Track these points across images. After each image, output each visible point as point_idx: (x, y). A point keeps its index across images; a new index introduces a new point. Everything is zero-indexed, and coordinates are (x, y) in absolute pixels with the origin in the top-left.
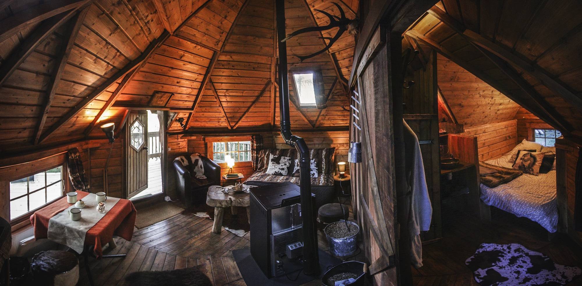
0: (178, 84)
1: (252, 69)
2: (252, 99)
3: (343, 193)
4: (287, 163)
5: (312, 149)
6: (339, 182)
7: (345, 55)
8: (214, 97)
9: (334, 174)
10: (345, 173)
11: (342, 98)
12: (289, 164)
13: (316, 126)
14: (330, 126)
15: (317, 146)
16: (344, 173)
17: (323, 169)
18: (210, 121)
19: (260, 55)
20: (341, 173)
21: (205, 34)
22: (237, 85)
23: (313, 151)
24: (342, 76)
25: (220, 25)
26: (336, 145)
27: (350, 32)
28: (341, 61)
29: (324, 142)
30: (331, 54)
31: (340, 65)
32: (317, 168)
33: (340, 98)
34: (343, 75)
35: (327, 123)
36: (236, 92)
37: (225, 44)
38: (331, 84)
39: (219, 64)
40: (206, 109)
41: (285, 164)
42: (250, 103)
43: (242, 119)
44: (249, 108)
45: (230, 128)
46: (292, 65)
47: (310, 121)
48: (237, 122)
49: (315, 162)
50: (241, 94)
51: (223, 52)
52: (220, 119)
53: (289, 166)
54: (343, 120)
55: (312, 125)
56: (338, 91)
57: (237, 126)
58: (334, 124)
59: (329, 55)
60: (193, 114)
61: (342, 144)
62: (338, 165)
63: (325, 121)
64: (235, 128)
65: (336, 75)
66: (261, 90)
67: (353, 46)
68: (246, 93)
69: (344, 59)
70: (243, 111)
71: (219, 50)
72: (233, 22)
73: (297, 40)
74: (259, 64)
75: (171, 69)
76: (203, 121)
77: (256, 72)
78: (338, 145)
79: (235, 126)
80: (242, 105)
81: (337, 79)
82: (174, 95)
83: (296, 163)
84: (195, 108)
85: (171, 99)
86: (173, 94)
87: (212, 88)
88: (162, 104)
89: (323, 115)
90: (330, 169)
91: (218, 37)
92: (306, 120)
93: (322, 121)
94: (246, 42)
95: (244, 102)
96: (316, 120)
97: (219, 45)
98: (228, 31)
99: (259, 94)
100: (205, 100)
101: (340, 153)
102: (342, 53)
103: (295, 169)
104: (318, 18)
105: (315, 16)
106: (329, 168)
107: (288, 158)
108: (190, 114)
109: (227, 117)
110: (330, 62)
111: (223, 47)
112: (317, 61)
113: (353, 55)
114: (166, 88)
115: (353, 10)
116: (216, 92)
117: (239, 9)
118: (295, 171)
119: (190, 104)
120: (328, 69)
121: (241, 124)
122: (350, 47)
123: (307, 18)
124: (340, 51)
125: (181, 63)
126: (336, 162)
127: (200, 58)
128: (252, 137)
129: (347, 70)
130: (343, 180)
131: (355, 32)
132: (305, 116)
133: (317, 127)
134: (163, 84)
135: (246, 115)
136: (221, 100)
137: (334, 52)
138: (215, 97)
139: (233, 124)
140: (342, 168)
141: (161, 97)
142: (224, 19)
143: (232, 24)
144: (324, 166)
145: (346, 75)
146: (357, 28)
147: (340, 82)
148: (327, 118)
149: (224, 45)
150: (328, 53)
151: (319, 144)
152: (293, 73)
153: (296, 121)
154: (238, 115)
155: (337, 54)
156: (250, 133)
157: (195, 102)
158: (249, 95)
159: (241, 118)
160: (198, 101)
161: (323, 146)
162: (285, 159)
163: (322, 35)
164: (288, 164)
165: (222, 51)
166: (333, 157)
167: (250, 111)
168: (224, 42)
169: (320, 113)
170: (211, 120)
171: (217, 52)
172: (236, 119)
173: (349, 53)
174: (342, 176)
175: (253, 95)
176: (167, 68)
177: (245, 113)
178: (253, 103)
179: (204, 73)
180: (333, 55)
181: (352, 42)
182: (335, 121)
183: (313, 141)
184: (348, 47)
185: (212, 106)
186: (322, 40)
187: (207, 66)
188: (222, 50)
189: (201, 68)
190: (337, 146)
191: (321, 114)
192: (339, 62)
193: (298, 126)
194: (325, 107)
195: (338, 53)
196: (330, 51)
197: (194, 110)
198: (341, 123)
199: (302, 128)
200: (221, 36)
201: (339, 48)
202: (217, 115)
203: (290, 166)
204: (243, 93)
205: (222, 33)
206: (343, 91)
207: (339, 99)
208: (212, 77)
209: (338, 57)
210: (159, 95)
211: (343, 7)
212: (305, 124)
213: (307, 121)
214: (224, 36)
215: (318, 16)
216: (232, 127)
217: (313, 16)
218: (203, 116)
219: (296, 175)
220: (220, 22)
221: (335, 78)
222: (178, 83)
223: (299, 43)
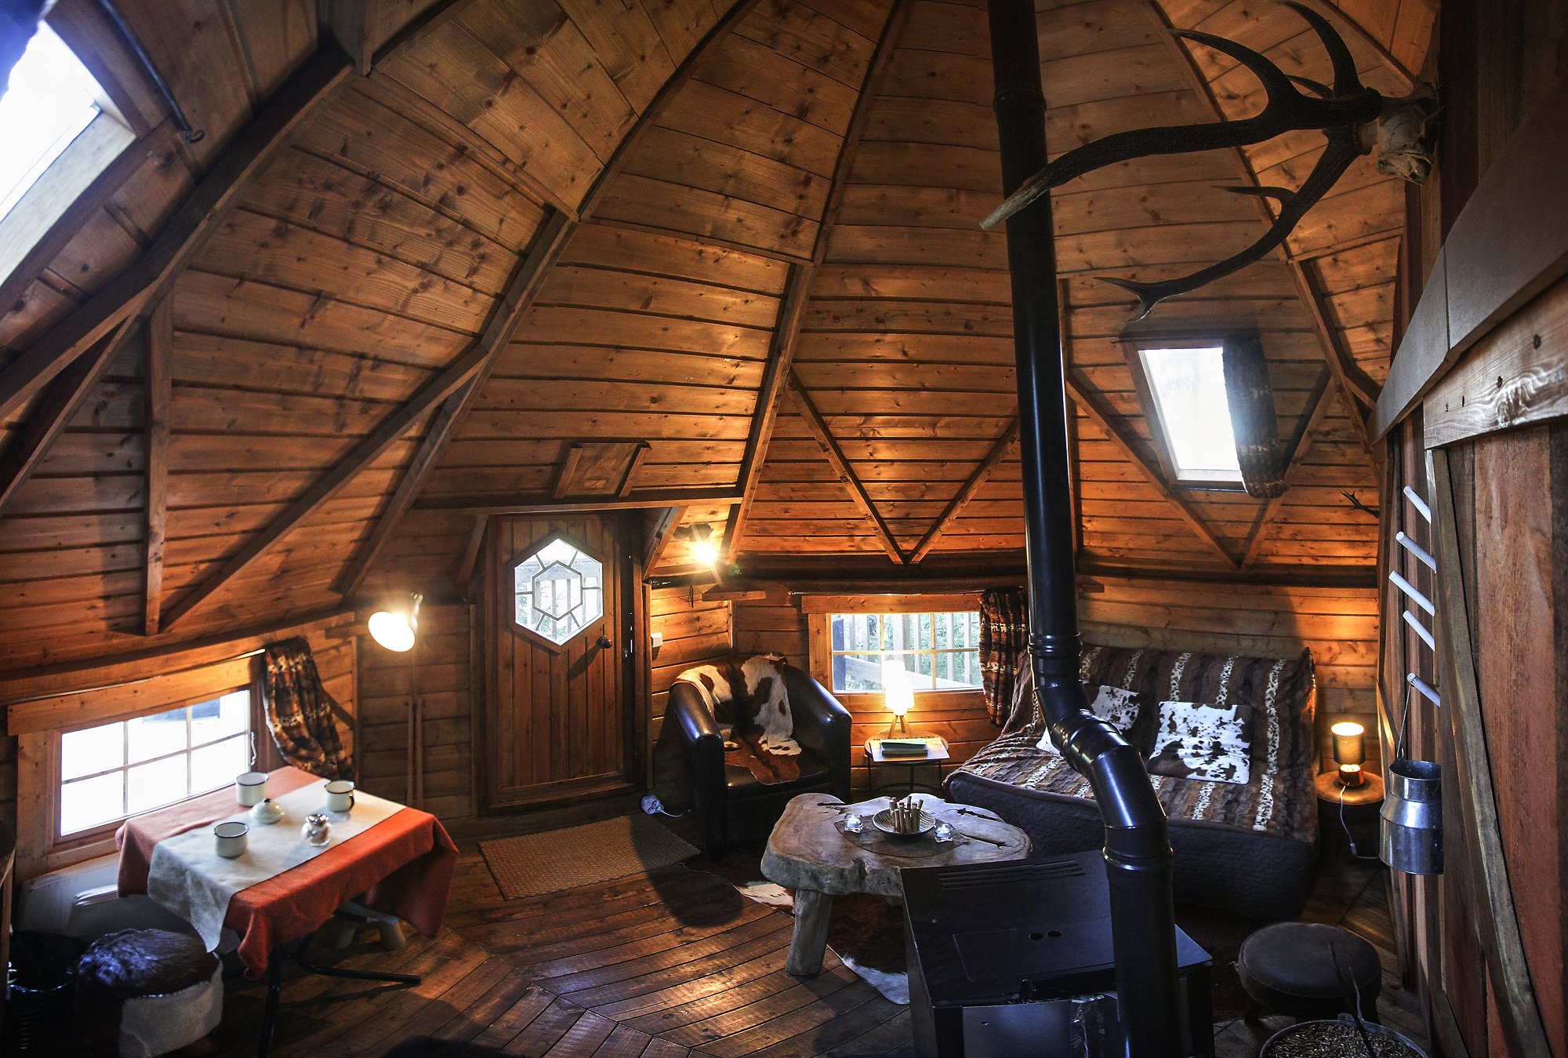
0: (654, 407)
1: (962, 330)
2: (977, 451)
3: (1354, 852)
4: (1124, 712)
5: (1225, 660)
6: (1336, 806)
7: (1360, 270)
8: (815, 444)
9: (1316, 768)
10: (1362, 769)
11: (1352, 453)
12: (1132, 718)
13: (1249, 560)
14: (1302, 566)
15: (1246, 643)
16: (1356, 768)
17: (1271, 749)
18: (818, 533)
19: (987, 270)
20: (1345, 768)
21: (727, 197)
22: (905, 394)
23: (1228, 668)
24: (1348, 363)
25: (780, 147)
26: (1325, 645)
27: (1384, 164)
28: (1346, 298)
29: (1277, 631)
30: (1301, 263)
31: (1341, 314)
32: (1246, 745)
33: (1344, 455)
34: (1356, 360)
35: (1288, 554)
36: (906, 425)
37: (825, 228)
38: (1306, 396)
39: (818, 312)
40: (793, 490)
41: (1116, 719)
42: (972, 467)
43: (943, 527)
44: (968, 483)
45: (896, 559)
46: (1132, 309)
47: (1221, 541)
48: (925, 539)
49: (1240, 721)
50: (927, 432)
51: (824, 262)
52: (856, 528)
53: (1129, 726)
54: (1351, 543)
55: (1231, 556)
56: (1337, 423)
57: (925, 551)
58: (1315, 557)
59: (1291, 269)
60: (747, 511)
61: (1351, 644)
62: (1335, 738)
63: (1278, 544)
64: (917, 559)
65: (1321, 356)
66: (1008, 413)
67: (1395, 232)
68: (948, 426)
69: (1358, 288)
70: (945, 497)
71: (807, 255)
72: (842, 128)
73: (1144, 199)
74: (989, 308)
75: (612, 354)
76: (788, 532)
77: (974, 340)
78: (1335, 646)
79: (916, 551)
80: (937, 473)
81: (1327, 375)
82: (648, 446)
83: (1167, 716)
84: (748, 487)
85: (638, 462)
86: (643, 443)
87: (805, 409)
88: (604, 488)
89: (1272, 521)
90: (1301, 747)
91: (790, 204)
92: (1206, 538)
93: (1266, 545)
94: (918, 214)
95: (942, 461)
96: (1250, 538)
97: (802, 237)
98: (829, 169)
99: (1003, 431)
100: (781, 458)
101: (1341, 678)
102: (1346, 262)
103: (1159, 739)
104: (1231, 97)
105: (1216, 88)
106: (1295, 745)
107: (1128, 694)
108: (734, 509)
109: (880, 520)
110: (1295, 298)
111: (821, 245)
112: (1243, 292)
113: (1394, 273)
114: (612, 424)
115: (1402, 61)
116: (825, 427)
117: (862, 71)
118: (1159, 747)
119: (730, 474)
120: (1288, 331)
121: (939, 543)
122: (1385, 235)
123: (1178, 98)
124: (1338, 252)
125: (652, 325)
126: (1324, 717)
127: (732, 295)
128: (985, 597)
129: (1371, 336)
130: (1352, 798)
131: (1414, 164)
132: (1201, 521)
133: (1254, 566)
134: (594, 410)
135: (957, 512)
136: (849, 455)
137: (1314, 255)
138: (822, 445)
139: (908, 545)
140: (1349, 749)
141: (597, 458)
142: (794, 122)
143: (840, 141)
144: (1273, 735)
145: (1366, 359)
146: (1421, 141)
147: (1340, 388)
148: (1287, 531)
149: (823, 234)
150: (1284, 257)
151: (1255, 637)
152: (1138, 344)
153: (1167, 536)
154: (926, 512)
155: (1323, 263)
156: (975, 581)
157: (745, 464)
158: (964, 432)
159: (938, 521)
160: (755, 464)
161: (1271, 647)
162: (1114, 696)
163: (1253, 176)
164: (1125, 719)
165: (819, 262)
166: (1312, 702)
167: (970, 497)
168: (822, 223)
169: (1263, 510)
170: (819, 529)
171: (802, 267)
172: (920, 525)
173: (1379, 262)
174: (1352, 782)
175: (977, 432)
176: (599, 352)
177: (953, 503)
178: (983, 463)
179: (762, 353)
180: (1310, 267)
181: (1392, 212)
182: (1316, 545)
183: (1229, 622)
184: (1377, 237)
185: (817, 478)
186: (1253, 200)
187: (770, 322)
188: (819, 255)
189: (746, 336)
190: (1330, 649)
191: (1268, 516)
192: (1336, 300)
193: (1175, 557)
194: (1277, 492)
195: (1329, 259)
196: (1294, 248)
197: (746, 494)
198: (1346, 555)
199: (1189, 563)
200: (801, 197)
201: (1335, 237)
202: (840, 510)
203: (1133, 726)
204: (934, 426)
205: (807, 182)
206: (1356, 426)
207: (1339, 459)
208: (797, 366)
209: (1331, 276)
210: (588, 451)
211: (1353, 42)
212: (1201, 552)
213: (1212, 543)
214: (817, 193)
215: (1230, 87)
216: (906, 556)
217: (1206, 86)
218: (787, 515)
219: (1163, 766)
220: (779, 139)
221: (1319, 369)
222: (654, 400)
223: (1156, 216)
